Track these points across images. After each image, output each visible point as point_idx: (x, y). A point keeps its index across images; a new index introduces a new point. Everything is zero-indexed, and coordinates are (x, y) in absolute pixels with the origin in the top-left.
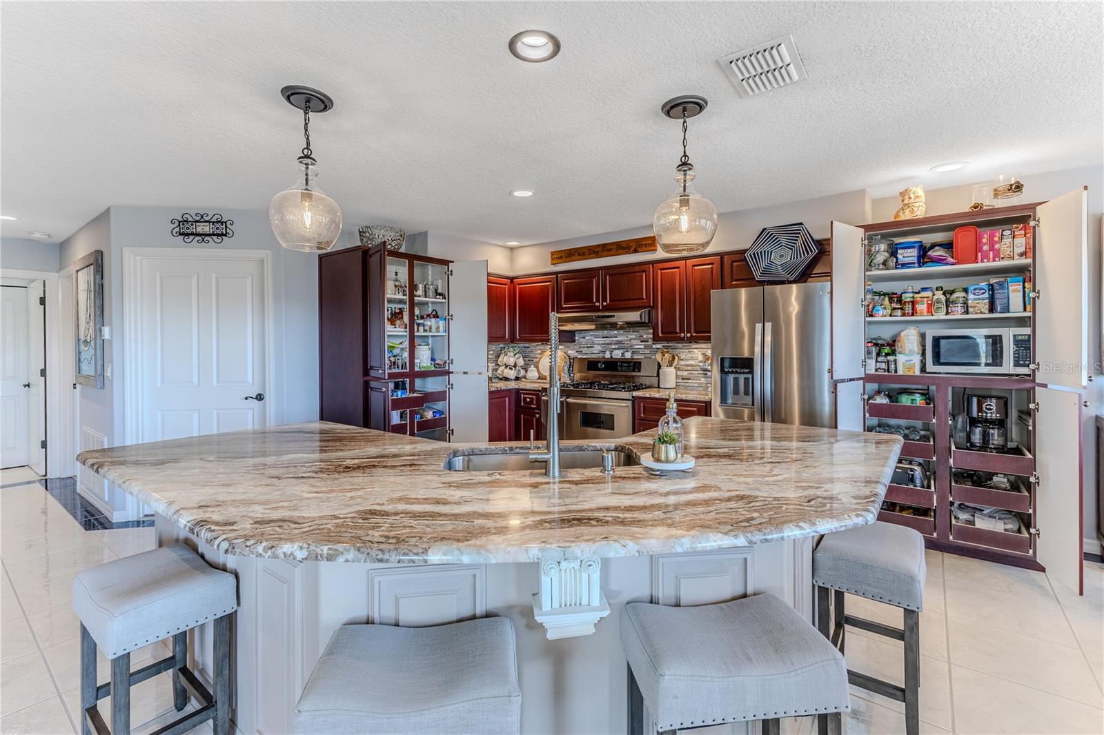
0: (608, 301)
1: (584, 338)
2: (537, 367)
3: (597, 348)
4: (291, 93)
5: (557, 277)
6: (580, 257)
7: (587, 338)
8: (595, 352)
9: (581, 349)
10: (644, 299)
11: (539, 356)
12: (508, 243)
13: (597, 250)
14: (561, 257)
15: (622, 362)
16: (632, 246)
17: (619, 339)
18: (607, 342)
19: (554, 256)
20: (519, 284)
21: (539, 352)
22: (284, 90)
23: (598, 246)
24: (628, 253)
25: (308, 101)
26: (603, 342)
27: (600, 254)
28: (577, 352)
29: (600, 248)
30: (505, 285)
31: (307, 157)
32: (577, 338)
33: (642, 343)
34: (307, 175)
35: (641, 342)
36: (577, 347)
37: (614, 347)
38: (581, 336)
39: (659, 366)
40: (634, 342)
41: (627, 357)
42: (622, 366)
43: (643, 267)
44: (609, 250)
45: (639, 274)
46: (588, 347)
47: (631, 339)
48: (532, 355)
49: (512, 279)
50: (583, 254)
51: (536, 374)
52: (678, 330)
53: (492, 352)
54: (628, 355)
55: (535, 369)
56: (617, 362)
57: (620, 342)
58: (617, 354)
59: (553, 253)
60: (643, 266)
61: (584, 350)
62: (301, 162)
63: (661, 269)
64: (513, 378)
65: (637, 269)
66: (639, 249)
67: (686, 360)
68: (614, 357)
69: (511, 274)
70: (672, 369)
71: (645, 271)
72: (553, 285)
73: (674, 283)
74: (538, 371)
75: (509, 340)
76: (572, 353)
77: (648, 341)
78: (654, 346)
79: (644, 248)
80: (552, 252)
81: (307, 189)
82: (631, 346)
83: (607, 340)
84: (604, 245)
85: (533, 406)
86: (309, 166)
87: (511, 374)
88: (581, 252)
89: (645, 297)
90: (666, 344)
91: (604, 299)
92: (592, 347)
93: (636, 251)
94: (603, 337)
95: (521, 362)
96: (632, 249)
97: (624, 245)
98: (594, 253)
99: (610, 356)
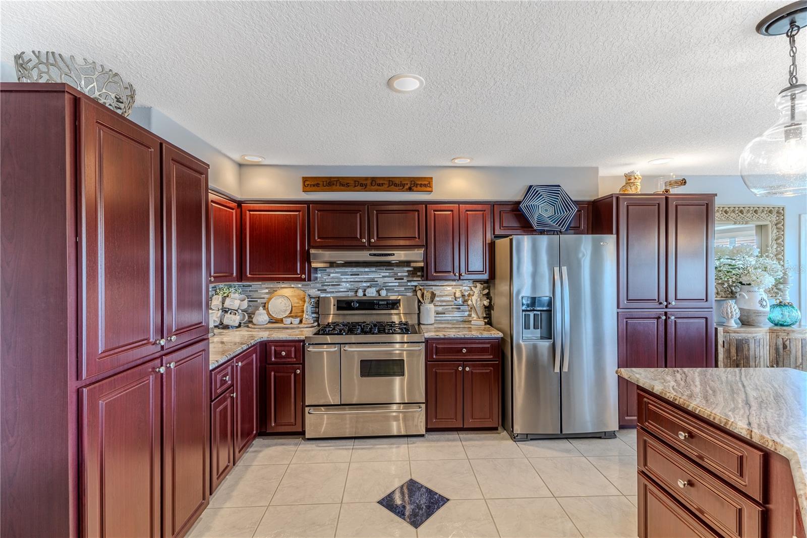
0: (375, 238)
1: (330, 275)
2: (266, 308)
3: (346, 287)
5: (309, 208)
6: (342, 188)
7: (332, 275)
8: (342, 290)
9: (325, 287)
11: (267, 296)
13: (365, 182)
14: (317, 185)
15: (379, 301)
16: (406, 184)
17: (370, 276)
19: (307, 183)
20: (250, 211)
21: (267, 291)
23: (366, 179)
24: (402, 190)
26: (352, 280)
27: (368, 187)
28: (318, 290)
29: (369, 182)
30: (233, 209)
32: (318, 275)
33: (396, 281)
35: (395, 279)
36: (319, 286)
37: (365, 284)
38: (326, 273)
39: (420, 303)
40: (387, 280)
41: (382, 296)
42: (379, 304)
44: (379, 185)
45: (410, 212)
46: (332, 285)
47: (384, 277)
48: (258, 295)
49: (240, 204)
51: (267, 318)
54: (383, 294)
55: (265, 311)
56: (373, 301)
57: (373, 280)
58: (372, 293)
59: (305, 180)
60: (416, 206)
61: (329, 289)
63: (435, 211)
66: (414, 188)
67: (442, 296)
68: (368, 295)
69: (239, 197)
70: (432, 306)
71: (418, 211)
72: (303, 216)
73: (448, 225)
74: (269, 314)
76: (313, 292)
77: (403, 279)
78: (409, 284)
79: (419, 188)
80: (303, 178)
82: (385, 284)
83: (357, 278)
87: (233, 319)
88: (343, 182)
89: (417, 237)
92: (339, 285)
93: (410, 189)
94: (351, 275)
95: (245, 304)
96: (407, 187)
97: (397, 182)
98: (362, 185)
99: (362, 295)
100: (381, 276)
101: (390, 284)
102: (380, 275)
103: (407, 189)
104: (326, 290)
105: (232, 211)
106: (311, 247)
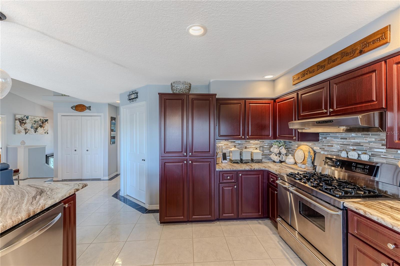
0: (335, 108)
1: (326, 138)
2: (293, 155)
3: (336, 148)
5: (297, 94)
6: (311, 75)
7: (328, 138)
8: (334, 150)
9: (324, 147)
10: (373, 101)
11: (296, 148)
12: (265, 77)
13: (323, 64)
14: (299, 78)
15: (357, 163)
16: (356, 49)
17: (357, 141)
20: (278, 103)
21: (297, 146)
23: (325, 60)
24: (353, 57)
26: (341, 143)
27: (326, 67)
28: (320, 148)
29: (326, 62)
30: (269, 104)
32: (320, 138)
36: (320, 145)
37: (351, 148)
38: (324, 136)
41: (363, 159)
42: (356, 167)
43: (372, 67)
44: (334, 61)
45: (368, 75)
46: (328, 146)
47: (371, 142)
48: (293, 147)
49: (274, 100)
50: (314, 71)
51: (293, 161)
53: (267, 144)
54: (365, 158)
55: (292, 157)
56: (352, 163)
57: (358, 144)
58: (353, 156)
61: (326, 149)
63: (397, 64)
64: (278, 161)
65: (366, 70)
66: (366, 49)
68: (350, 157)
69: (274, 96)
71: (374, 71)
74: (294, 159)
75: (273, 138)
76: (317, 149)
79: (371, 46)
80: (293, 76)
82: (371, 148)
83: (345, 142)
84: (330, 58)
85: (275, 184)
87: (276, 158)
88: (311, 70)
89: (375, 100)
91: (332, 107)
92: (332, 146)
93: (361, 52)
94: (341, 139)
95: (284, 151)
96: (358, 51)
97: (349, 52)
98: (322, 67)
99: (346, 156)
100: (367, 141)
101: (376, 150)
102: (366, 140)
103: (358, 54)
104: (324, 149)
105: (269, 105)
106: (298, 120)
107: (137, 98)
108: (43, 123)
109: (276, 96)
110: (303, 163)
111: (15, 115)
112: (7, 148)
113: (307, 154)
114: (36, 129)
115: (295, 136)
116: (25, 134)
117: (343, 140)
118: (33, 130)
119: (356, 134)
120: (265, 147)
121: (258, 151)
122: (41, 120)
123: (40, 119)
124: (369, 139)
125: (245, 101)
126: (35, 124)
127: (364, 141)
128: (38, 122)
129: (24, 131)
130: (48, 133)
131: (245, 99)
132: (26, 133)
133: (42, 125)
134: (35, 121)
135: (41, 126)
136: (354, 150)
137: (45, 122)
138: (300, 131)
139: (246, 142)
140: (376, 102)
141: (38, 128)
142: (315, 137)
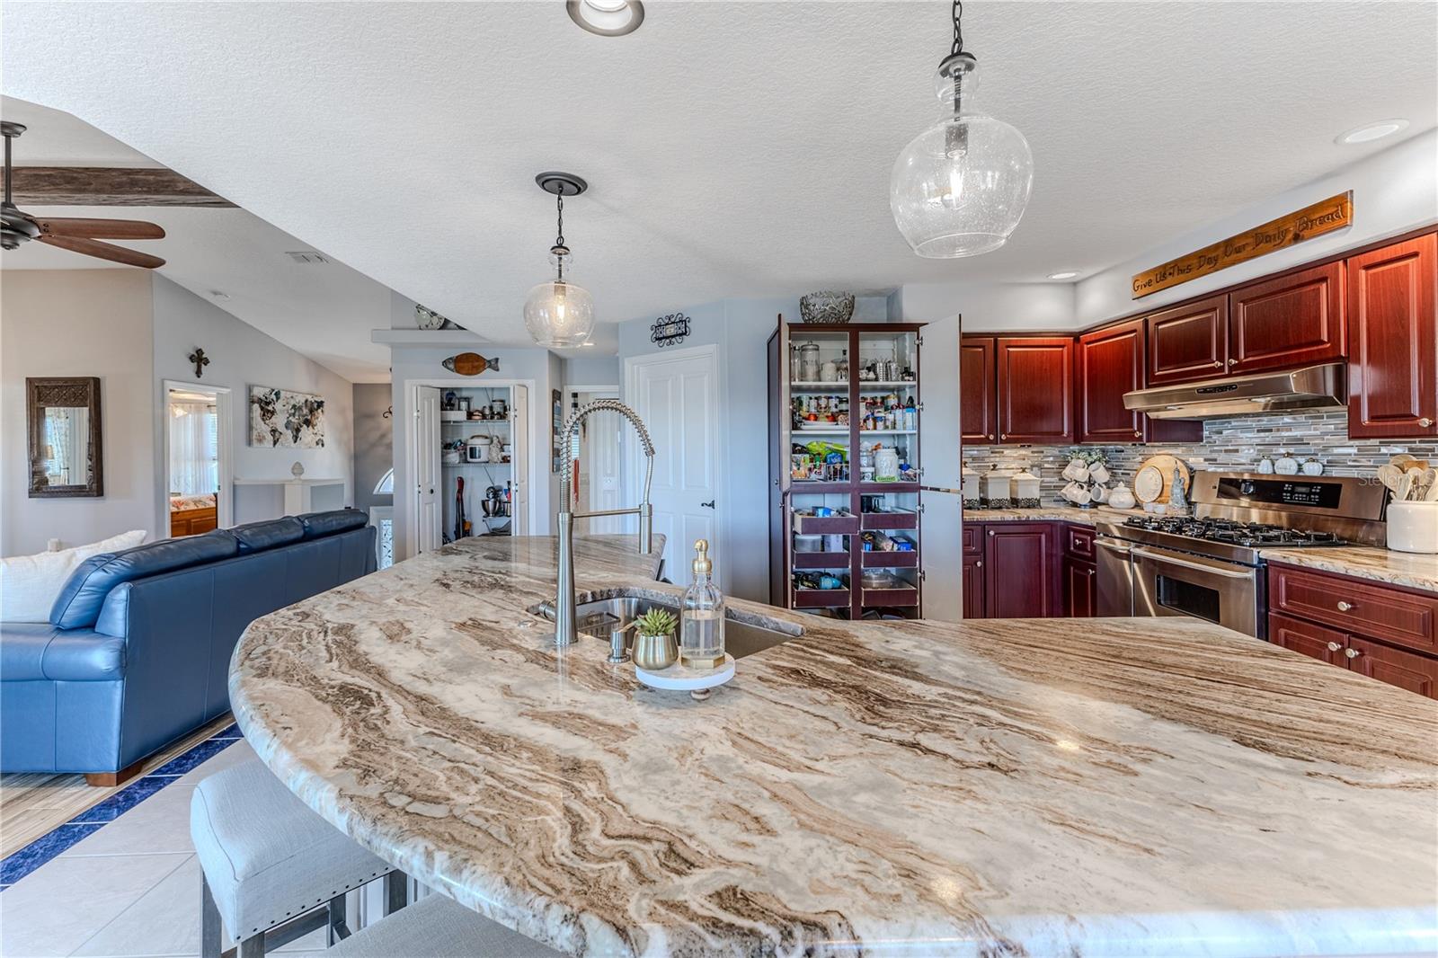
0: (1242, 355)
1: (1221, 433)
2: (1130, 484)
3: (1247, 454)
4: (544, 181)
6: (1184, 276)
7: (1225, 432)
8: (1243, 461)
9: (1214, 455)
10: (1324, 343)
11: (1138, 466)
12: (1054, 277)
13: (1214, 255)
14: (1149, 283)
15: (1295, 484)
16: (1287, 231)
17: (1296, 433)
18: (1267, 440)
19: (1138, 283)
20: (1088, 343)
21: (1140, 459)
22: (538, 178)
23: (1217, 245)
24: (1280, 246)
25: (560, 186)
26: (1258, 441)
27: (1223, 259)
28: (1206, 460)
29: (1221, 250)
30: (1062, 346)
31: (560, 246)
32: (1206, 433)
33: (1352, 443)
34: (560, 266)
36: (1206, 452)
37: (1283, 451)
38: (1216, 427)
39: (1388, 500)
41: (1307, 473)
42: (1292, 492)
43: (1320, 271)
44: (1239, 251)
45: (1312, 287)
46: (1226, 451)
47: (1326, 434)
48: (1128, 465)
49: (1076, 337)
50: (1189, 269)
51: (1130, 500)
52: (1416, 410)
53: (1051, 459)
54: (1313, 470)
55: (1128, 489)
56: (1283, 483)
57: (1298, 441)
58: (1287, 468)
59: (1135, 279)
60: (1321, 268)
61: (1222, 458)
62: (555, 253)
63: (1367, 268)
64: (1086, 502)
65: (1308, 276)
66: (1308, 233)
68: (1278, 472)
69: (1074, 327)
70: (1425, 507)
71: (1324, 279)
72: (1139, 338)
73: (1403, 295)
74: (1133, 494)
75: (1072, 439)
76: (1197, 461)
78: (1384, 450)
79: (1322, 226)
80: (1134, 277)
81: (560, 282)
82: (1326, 448)
83: (1268, 437)
84: (1228, 242)
85: (1086, 553)
86: (563, 256)
87: (1082, 496)
88: (1183, 266)
89: (1326, 340)
90: (1418, 445)
91: (1234, 353)
92: (1237, 451)
93: (1297, 238)
94: (1258, 431)
95: (1101, 475)
96: (1290, 235)
97: (1273, 233)
98: (1209, 261)
99: (1270, 471)
100: (1318, 432)
101: (1336, 451)
102: (1315, 429)
103: (1292, 240)
104: (1215, 460)
105: (1061, 349)
106: (1148, 387)
107: (685, 334)
108: (311, 411)
109: (1081, 326)
110: (1160, 499)
111: (250, 389)
112: (234, 486)
113: (1169, 476)
114: (298, 430)
115: (1140, 429)
116: (272, 446)
117: (1262, 434)
118: (289, 434)
119: (1294, 419)
120: (1046, 466)
121: (1028, 476)
122: (309, 403)
123: (306, 401)
124: (1323, 428)
125: (996, 341)
126: (294, 415)
127: (1312, 432)
128: (300, 408)
129: (270, 438)
130: (323, 445)
131: (996, 335)
132: (275, 443)
133: (309, 417)
134: (294, 406)
135: (308, 423)
136: (1289, 455)
137: (317, 410)
138: (1153, 415)
139: (992, 452)
140: (1329, 345)
141: (301, 426)
142: (1190, 431)
